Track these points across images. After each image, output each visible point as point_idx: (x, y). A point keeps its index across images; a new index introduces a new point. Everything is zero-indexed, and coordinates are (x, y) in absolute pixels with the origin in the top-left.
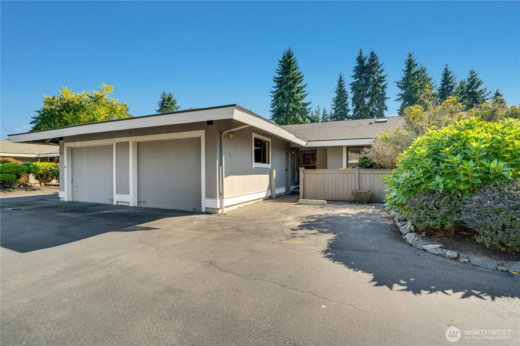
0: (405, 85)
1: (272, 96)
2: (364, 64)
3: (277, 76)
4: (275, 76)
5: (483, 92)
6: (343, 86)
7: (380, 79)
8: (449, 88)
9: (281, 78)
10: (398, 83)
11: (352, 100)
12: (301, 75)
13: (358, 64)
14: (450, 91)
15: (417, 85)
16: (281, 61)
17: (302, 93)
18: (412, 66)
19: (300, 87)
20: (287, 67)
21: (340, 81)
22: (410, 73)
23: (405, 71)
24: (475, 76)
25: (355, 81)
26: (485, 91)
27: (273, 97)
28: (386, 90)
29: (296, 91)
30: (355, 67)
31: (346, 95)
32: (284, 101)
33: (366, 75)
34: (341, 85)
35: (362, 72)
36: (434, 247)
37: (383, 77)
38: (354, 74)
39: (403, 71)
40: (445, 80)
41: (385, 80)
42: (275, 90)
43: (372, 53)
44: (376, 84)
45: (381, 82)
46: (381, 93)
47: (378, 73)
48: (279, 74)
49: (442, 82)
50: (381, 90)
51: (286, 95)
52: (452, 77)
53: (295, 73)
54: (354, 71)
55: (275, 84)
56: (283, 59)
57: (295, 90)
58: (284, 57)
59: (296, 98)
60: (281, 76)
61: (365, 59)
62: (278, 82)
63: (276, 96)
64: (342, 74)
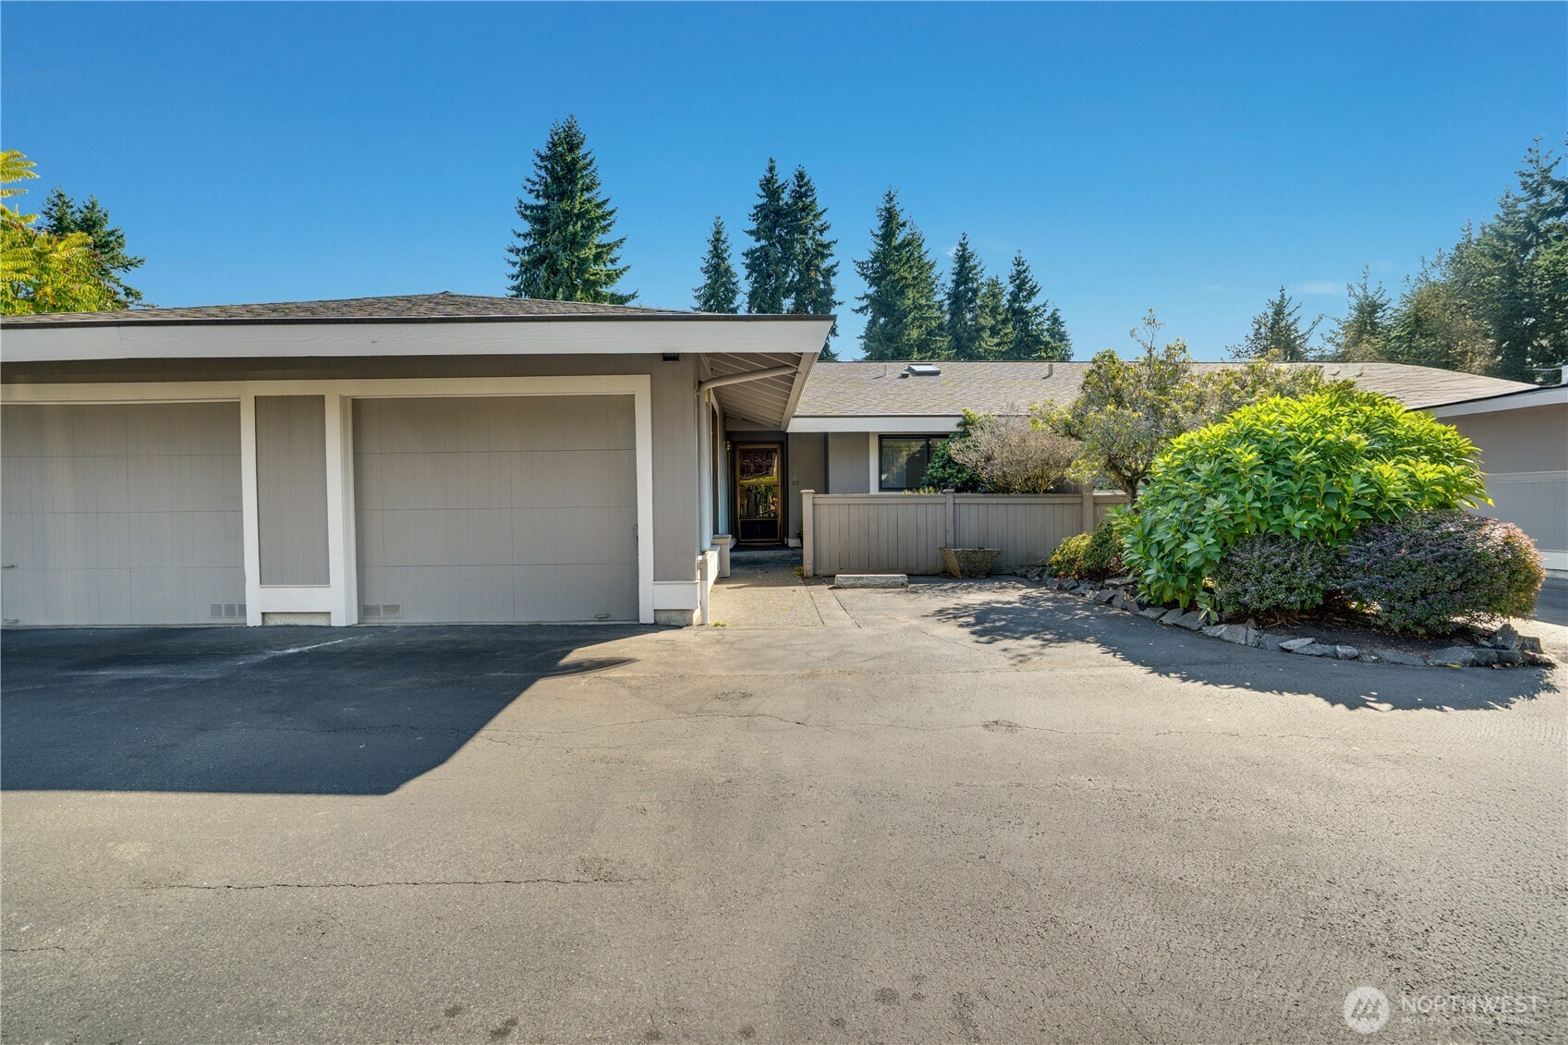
0: (878, 272)
1: (514, 264)
2: (781, 203)
3: (531, 200)
4: (524, 201)
5: (1040, 311)
6: (725, 255)
7: (820, 249)
8: (970, 294)
9: (543, 208)
10: (861, 265)
11: (747, 300)
12: (608, 208)
13: (765, 200)
14: (971, 301)
15: (906, 278)
16: (543, 154)
17: (609, 264)
18: (894, 225)
19: (604, 246)
20: (564, 177)
21: (717, 240)
22: (889, 244)
23: (877, 236)
24: (1025, 271)
25: (758, 245)
26: (1045, 311)
27: (518, 265)
28: (833, 280)
29: (591, 257)
30: (756, 208)
31: (734, 284)
32: (553, 284)
33: (783, 234)
34: (718, 252)
35: (775, 224)
36: (1303, 644)
37: (827, 246)
38: (753, 226)
39: (874, 235)
40: (961, 270)
41: (831, 255)
42: (521, 243)
43: (801, 176)
44: (810, 261)
45: (822, 258)
46: (822, 286)
47: (814, 233)
48: (538, 197)
49: (954, 277)
50: (821, 279)
51: (562, 264)
52: (975, 267)
53: (589, 201)
54: (755, 217)
55: (526, 227)
56: (550, 149)
57: (589, 253)
58: (554, 145)
59: (592, 278)
60: (542, 202)
61: (783, 187)
62: (536, 220)
63: (528, 263)
64: (721, 221)
